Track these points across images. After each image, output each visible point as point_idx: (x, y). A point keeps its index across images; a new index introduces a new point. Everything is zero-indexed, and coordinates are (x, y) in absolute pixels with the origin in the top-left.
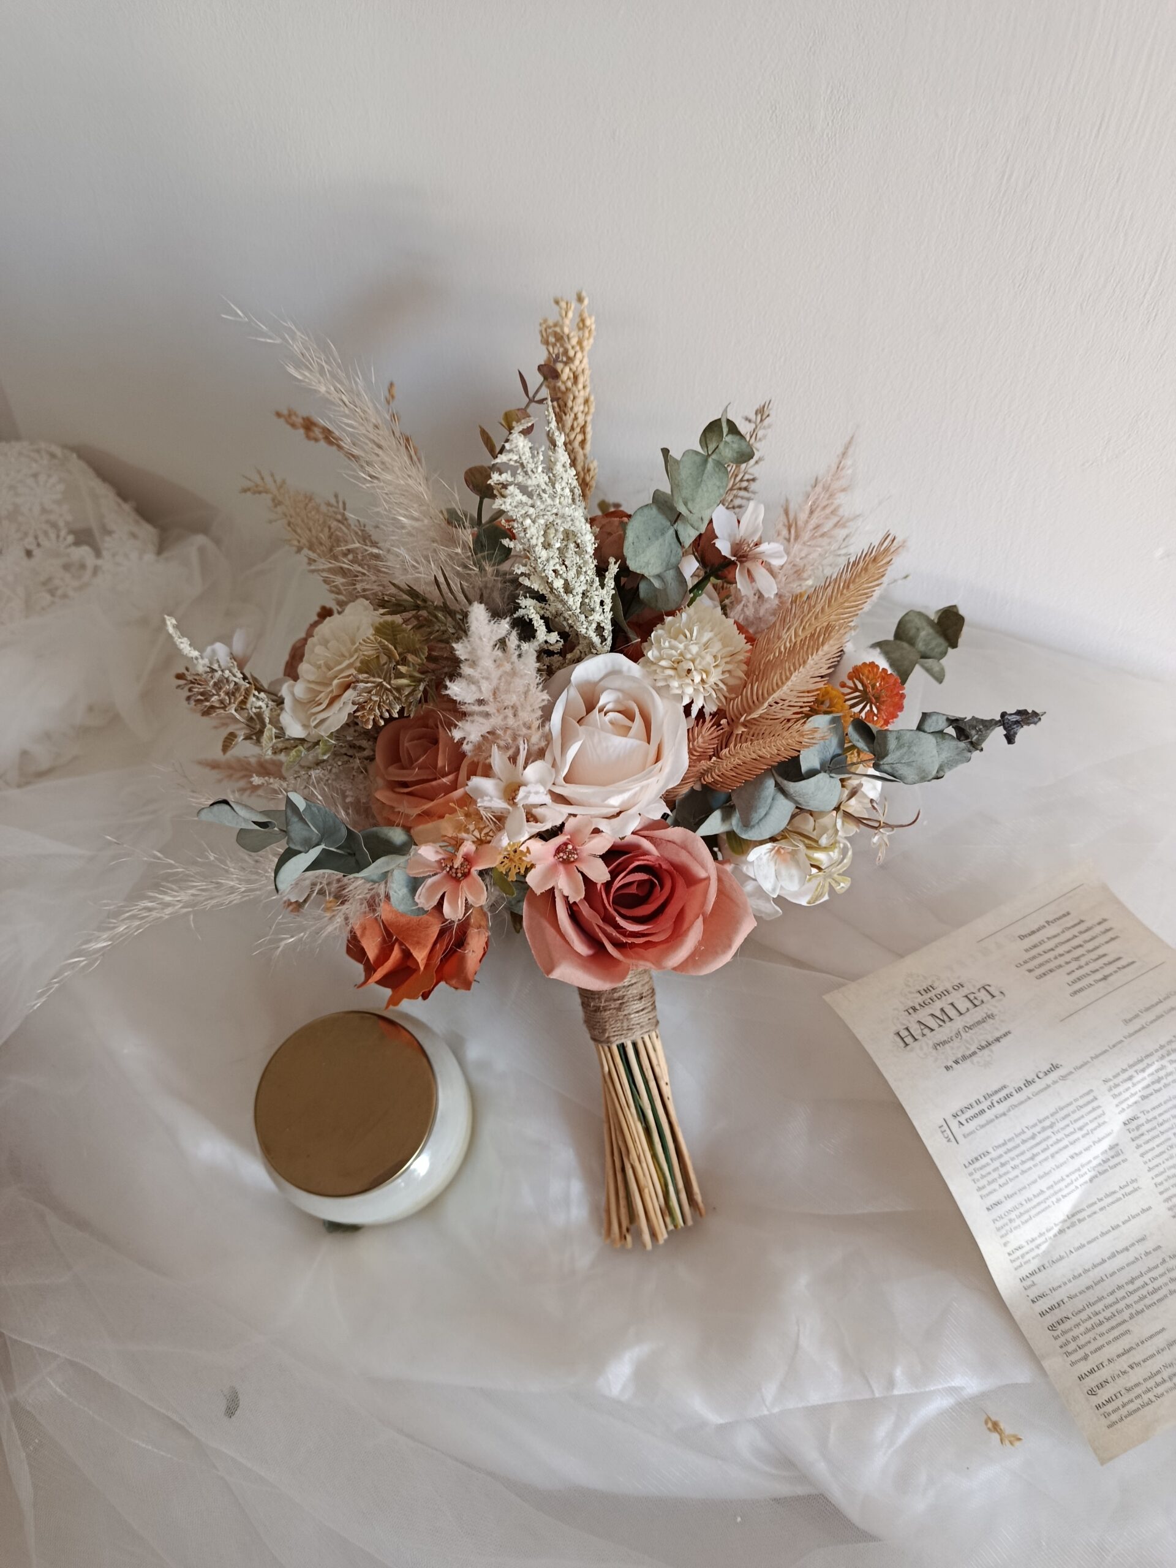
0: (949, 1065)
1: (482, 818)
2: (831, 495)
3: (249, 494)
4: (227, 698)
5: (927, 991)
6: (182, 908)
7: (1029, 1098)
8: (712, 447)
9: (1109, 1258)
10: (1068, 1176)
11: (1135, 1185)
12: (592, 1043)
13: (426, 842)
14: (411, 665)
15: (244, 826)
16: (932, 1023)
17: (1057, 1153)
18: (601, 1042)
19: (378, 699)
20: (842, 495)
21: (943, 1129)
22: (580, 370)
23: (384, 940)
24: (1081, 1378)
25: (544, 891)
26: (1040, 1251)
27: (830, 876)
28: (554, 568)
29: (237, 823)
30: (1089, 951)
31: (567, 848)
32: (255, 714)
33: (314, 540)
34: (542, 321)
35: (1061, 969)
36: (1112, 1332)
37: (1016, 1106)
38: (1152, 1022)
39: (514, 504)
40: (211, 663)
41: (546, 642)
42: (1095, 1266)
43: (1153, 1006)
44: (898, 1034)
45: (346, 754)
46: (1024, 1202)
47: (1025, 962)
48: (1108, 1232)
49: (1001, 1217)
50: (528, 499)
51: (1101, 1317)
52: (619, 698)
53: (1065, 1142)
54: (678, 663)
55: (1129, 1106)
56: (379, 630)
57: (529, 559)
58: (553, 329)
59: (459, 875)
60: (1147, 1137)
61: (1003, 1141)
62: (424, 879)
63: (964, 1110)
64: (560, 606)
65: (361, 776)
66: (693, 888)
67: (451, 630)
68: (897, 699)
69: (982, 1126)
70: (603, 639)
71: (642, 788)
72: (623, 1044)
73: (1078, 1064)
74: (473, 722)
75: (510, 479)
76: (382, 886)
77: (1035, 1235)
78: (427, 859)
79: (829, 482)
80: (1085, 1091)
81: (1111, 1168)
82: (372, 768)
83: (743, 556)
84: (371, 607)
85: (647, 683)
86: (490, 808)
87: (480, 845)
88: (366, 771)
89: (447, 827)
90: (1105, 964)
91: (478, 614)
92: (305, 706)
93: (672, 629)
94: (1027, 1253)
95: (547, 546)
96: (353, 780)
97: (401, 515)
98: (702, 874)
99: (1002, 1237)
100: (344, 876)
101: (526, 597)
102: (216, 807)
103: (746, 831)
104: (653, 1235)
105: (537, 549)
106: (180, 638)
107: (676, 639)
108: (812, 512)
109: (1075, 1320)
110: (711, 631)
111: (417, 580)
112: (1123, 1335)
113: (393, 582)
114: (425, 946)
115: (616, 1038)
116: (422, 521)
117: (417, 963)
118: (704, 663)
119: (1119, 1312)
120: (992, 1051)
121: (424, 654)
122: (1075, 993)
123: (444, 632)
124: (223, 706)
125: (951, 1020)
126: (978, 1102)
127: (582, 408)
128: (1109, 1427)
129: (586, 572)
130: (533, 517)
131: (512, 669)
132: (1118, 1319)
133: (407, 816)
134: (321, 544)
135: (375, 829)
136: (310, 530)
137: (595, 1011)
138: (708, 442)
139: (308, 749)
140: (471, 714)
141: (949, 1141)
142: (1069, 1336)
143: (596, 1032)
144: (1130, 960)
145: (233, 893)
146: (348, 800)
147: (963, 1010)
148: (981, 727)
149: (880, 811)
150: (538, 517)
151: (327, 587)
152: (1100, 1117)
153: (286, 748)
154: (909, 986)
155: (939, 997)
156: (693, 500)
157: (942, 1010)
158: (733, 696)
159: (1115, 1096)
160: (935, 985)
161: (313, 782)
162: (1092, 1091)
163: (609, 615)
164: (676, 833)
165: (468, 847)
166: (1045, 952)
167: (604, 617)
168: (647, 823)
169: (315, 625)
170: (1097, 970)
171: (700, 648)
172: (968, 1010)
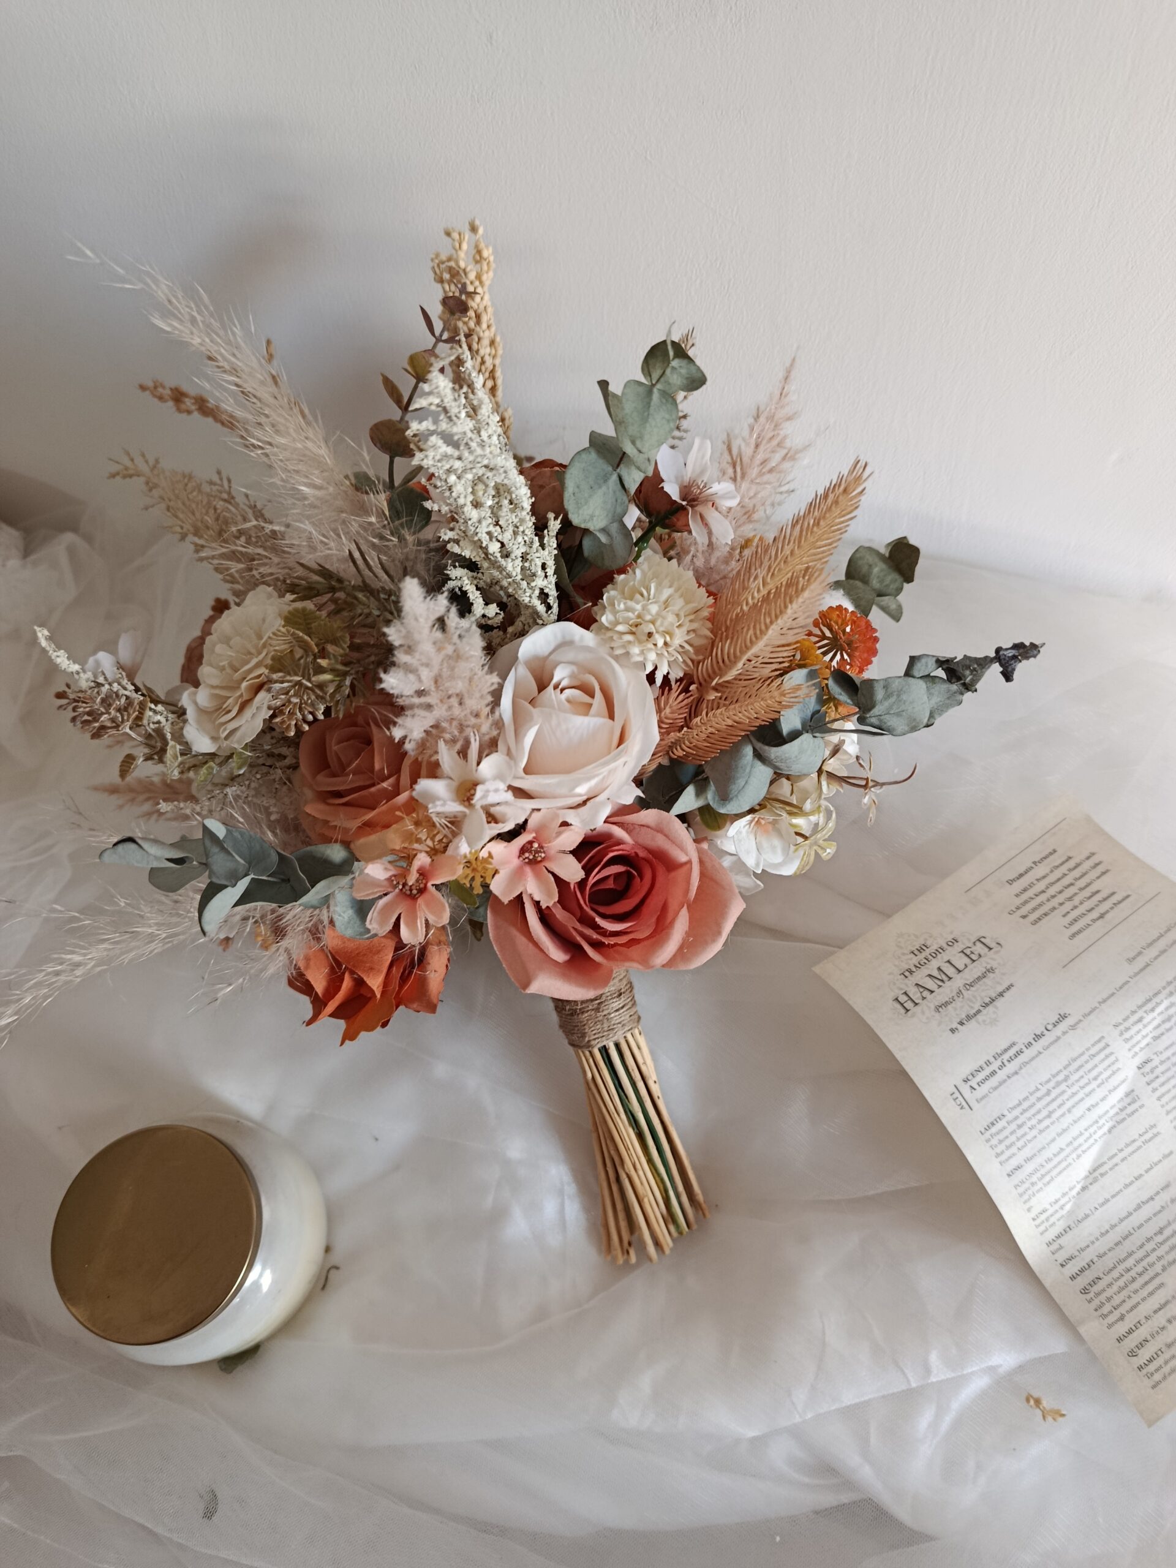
0: (954, 1027)
1: (434, 825)
2: (776, 426)
3: (118, 478)
4: (118, 715)
5: (921, 950)
6: (94, 966)
7: (1040, 1053)
8: (656, 375)
9: (1135, 1210)
10: (1086, 1130)
11: (1155, 1131)
12: (571, 1049)
13: (371, 859)
14: (332, 656)
15: (155, 864)
16: (930, 984)
17: (1073, 1107)
18: (580, 1047)
19: (298, 700)
20: (787, 425)
21: (955, 1096)
22: (482, 307)
23: (332, 968)
24: (1119, 1340)
25: (511, 898)
26: (1064, 1212)
27: (816, 843)
28: (487, 530)
29: (148, 862)
30: (1081, 889)
31: (532, 847)
32: (153, 730)
33: (199, 524)
34: (433, 256)
35: (1056, 912)
36: (1146, 1287)
37: (1027, 1063)
38: (1156, 958)
39: (438, 457)
40: (95, 676)
41: (484, 616)
42: (1121, 1220)
43: (1154, 941)
44: (897, 999)
45: (264, 765)
46: (1045, 1164)
47: (1018, 908)
48: (1131, 1183)
49: (1022, 1182)
50: (453, 450)
51: (1133, 1273)
52: (573, 672)
53: (1081, 1095)
54: (636, 626)
55: (1142, 1049)
56: (290, 620)
57: (457, 522)
58: (447, 264)
59: (415, 892)
60: (1162, 1079)
61: (1017, 1102)
62: (373, 902)
63: (975, 1073)
64: (496, 573)
65: (285, 788)
66: (673, 874)
67: (376, 613)
68: (869, 644)
69: (995, 1088)
70: (549, 607)
71: (610, 772)
72: (605, 1046)
73: (1087, 1011)
74: (413, 716)
75: (432, 428)
76: (325, 911)
77: (1058, 1196)
78: (374, 878)
79: (773, 411)
80: (1097, 1038)
81: (1129, 1116)
82: (296, 777)
83: (694, 500)
84: (275, 594)
85: (603, 652)
86: (443, 813)
87: (435, 854)
88: (290, 782)
89: (394, 839)
90: (1099, 901)
91: (412, 590)
92: (212, 715)
93: (626, 589)
94: (1052, 1215)
95: (477, 505)
96: (276, 793)
97: (300, 484)
98: (683, 858)
99: (1025, 1202)
100: (280, 907)
101: (455, 567)
102: (120, 847)
103: (724, 805)
104: (657, 1244)
105: (465, 509)
106: (55, 651)
107: (631, 599)
108: (757, 446)
109: (1107, 1280)
110: (670, 587)
111: (327, 557)
112: (1157, 1288)
113: (301, 561)
114: (379, 971)
115: (597, 1041)
116: (327, 489)
117: (372, 991)
118: (666, 623)
119: (1151, 1265)
120: (996, 1007)
121: (345, 643)
122: (1073, 936)
123: (369, 615)
124: (114, 725)
125: (950, 978)
126: (988, 1063)
127: (488, 350)
128: (1154, 1387)
129: (523, 532)
130: (459, 472)
131: (455, 651)
132: (1151, 1273)
133: (346, 831)
134: (208, 528)
135: (309, 848)
136: (193, 513)
137: (572, 1015)
138: (651, 370)
139: (220, 765)
140: (411, 707)
141: (962, 1108)
142: (1103, 1297)
143: (575, 1037)
144: (1125, 894)
145: (153, 941)
146: (273, 817)
147: (961, 967)
148: (976, 666)
149: (867, 768)
150: (465, 471)
151: (221, 576)
152: (1113, 1063)
153: (195, 766)
154: (901, 947)
155: (934, 955)
156: (641, 438)
157: (939, 969)
158: (701, 657)
159: (1127, 1040)
160: (928, 943)
161: (231, 802)
162: (1103, 1037)
163: (553, 579)
164: (650, 816)
165: (422, 860)
166: (1036, 895)
167: (549, 584)
168: (616, 808)
169: (211, 620)
170: (1093, 909)
171: (660, 607)
172: (966, 966)
